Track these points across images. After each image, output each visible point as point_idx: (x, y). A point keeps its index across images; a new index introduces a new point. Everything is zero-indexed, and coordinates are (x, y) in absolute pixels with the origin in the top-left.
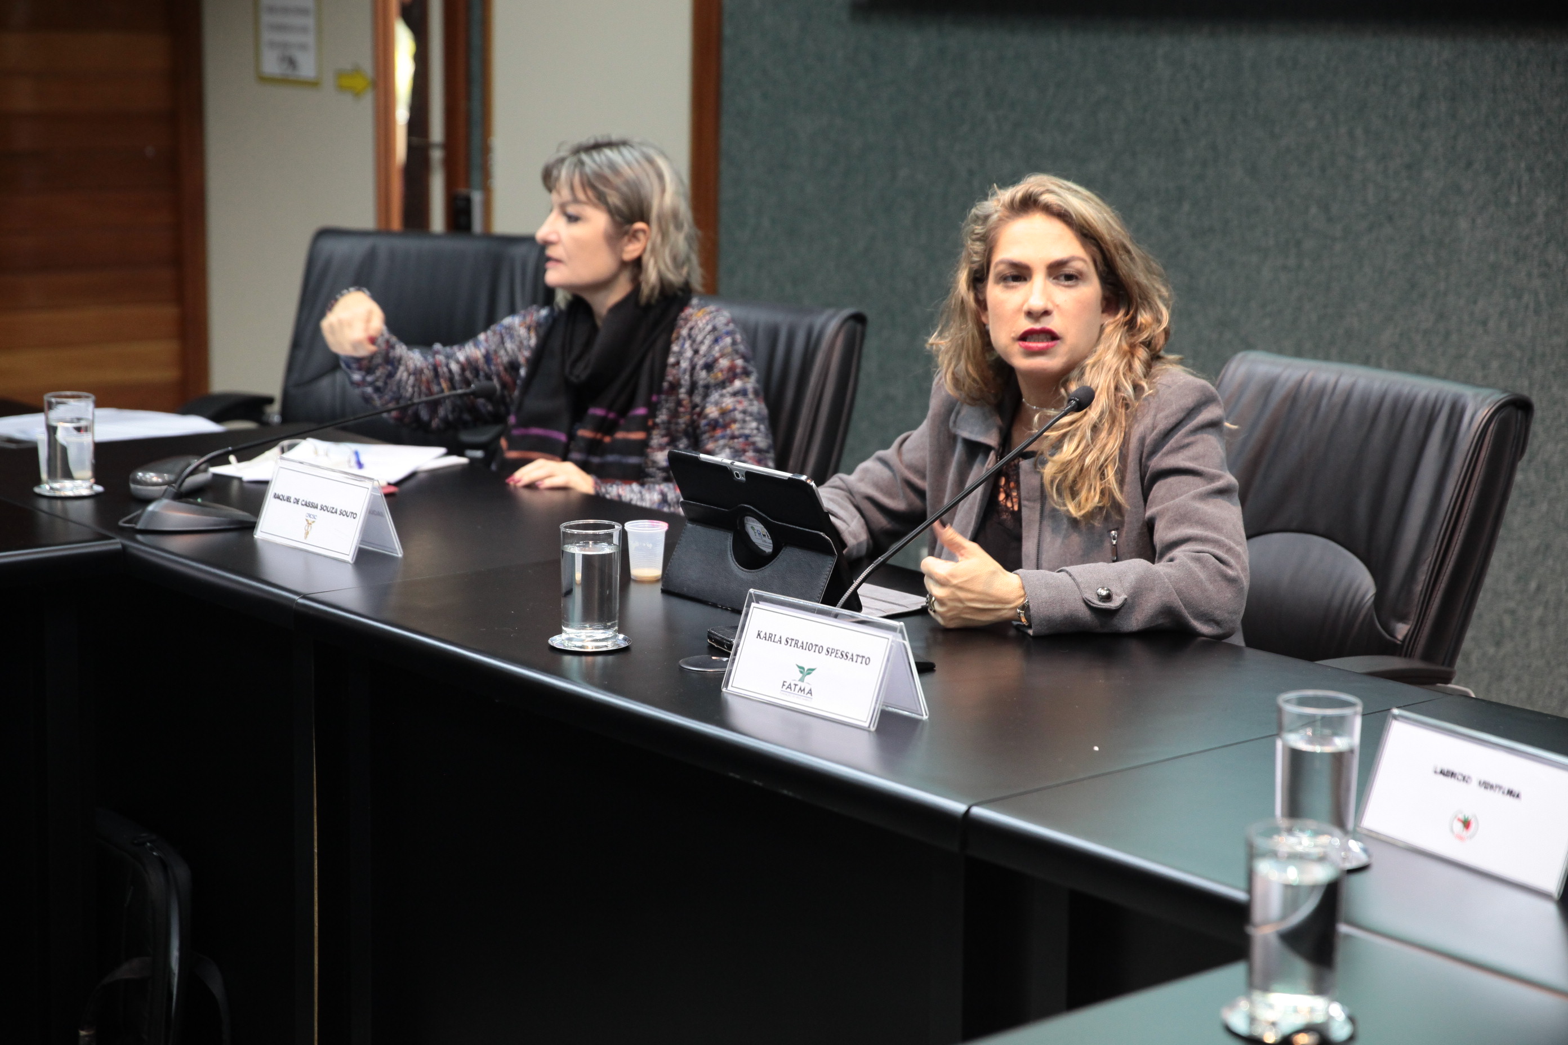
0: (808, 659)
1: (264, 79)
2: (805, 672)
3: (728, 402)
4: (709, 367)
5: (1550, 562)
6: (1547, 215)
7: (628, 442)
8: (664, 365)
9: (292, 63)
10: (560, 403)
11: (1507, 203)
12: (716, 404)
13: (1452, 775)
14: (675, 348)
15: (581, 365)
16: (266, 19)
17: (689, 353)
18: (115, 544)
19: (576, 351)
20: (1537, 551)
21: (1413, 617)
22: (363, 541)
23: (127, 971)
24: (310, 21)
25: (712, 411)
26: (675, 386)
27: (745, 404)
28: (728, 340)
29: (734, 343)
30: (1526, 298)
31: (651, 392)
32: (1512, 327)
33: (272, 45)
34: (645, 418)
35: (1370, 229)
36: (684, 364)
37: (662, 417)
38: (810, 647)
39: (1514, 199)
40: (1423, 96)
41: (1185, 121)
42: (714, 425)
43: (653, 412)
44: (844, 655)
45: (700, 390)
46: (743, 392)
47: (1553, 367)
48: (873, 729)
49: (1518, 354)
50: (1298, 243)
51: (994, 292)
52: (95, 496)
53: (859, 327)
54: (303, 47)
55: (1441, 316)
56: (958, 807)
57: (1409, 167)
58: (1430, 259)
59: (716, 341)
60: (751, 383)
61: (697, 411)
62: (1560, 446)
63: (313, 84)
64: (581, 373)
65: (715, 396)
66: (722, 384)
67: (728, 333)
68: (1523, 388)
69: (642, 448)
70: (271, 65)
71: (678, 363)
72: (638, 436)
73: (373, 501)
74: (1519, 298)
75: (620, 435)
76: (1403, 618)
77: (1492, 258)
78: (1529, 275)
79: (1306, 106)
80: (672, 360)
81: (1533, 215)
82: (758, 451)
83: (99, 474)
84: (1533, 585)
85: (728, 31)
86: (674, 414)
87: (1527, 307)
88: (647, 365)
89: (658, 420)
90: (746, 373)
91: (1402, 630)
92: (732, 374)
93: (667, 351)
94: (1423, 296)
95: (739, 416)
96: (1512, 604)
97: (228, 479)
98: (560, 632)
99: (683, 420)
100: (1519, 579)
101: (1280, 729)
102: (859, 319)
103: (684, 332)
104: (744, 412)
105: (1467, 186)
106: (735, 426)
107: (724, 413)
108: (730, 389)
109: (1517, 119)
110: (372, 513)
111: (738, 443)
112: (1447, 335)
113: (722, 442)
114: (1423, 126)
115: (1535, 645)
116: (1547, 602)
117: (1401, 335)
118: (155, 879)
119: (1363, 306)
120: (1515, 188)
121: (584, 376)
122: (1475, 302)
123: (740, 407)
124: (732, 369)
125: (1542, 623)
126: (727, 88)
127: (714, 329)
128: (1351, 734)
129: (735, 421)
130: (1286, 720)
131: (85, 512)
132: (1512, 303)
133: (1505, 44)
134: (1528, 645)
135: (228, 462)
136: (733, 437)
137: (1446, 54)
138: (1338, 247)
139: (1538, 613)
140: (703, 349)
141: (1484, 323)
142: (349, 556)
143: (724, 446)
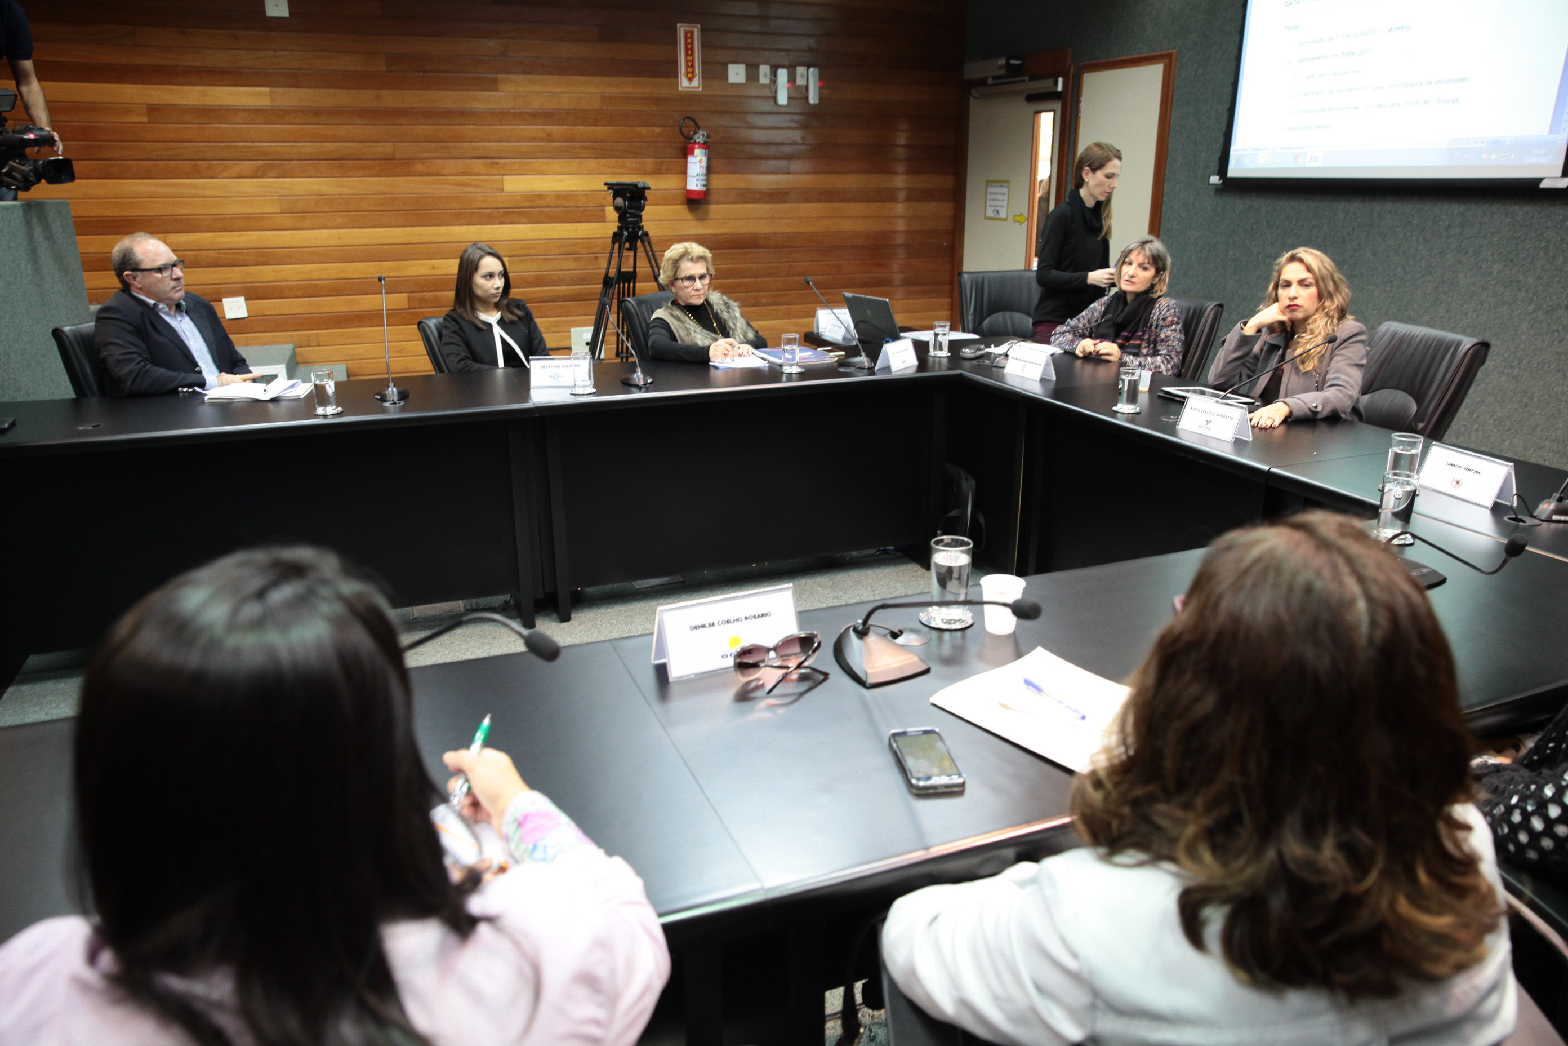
0: (1209, 418)
1: (987, 218)
2: (1208, 422)
3: (1169, 333)
4: (1164, 319)
5: (1483, 407)
6: (1498, 273)
7: (1133, 344)
8: (1149, 317)
9: (998, 212)
10: (1111, 330)
11: (1481, 268)
12: (1165, 333)
13: (1454, 465)
14: (1153, 312)
15: (1119, 317)
16: (989, 197)
17: (1158, 314)
18: (958, 372)
19: (1119, 312)
20: (1478, 403)
21: (1426, 421)
22: (1043, 374)
23: (954, 513)
24: (1005, 197)
25: (1163, 336)
26: (1151, 325)
27: (1175, 334)
28: (1173, 310)
29: (1175, 312)
30: (1485, 305)
31: (1144, 326)
32: (1478, 316)
33: (990, 206)
34: (1141, 336)
35: (1422, 277)
36: (1155, 318)
37: (1146, 337)
38: (1210, 413)
39: (1484, 267)
40: (1449, 226)
41: (1348, 234)
42: (1162, 341)
43: (1143, 335)
44: (1224, 416)
45: (1159, 328)
46: (1175, 330)
47: (1493, 332)
48: (1233, 442)
49: (1479, 327)
50: (1391, 282)
51: (1280, 291)
52: (948, 357)
53: (1220, 309)
54: (1002, 207)
55: (1448, 311)
56: (1266, 468)
57: (1440, 253)
58: (1446, 289)
59: (1168, 310)
60: (1179, 327)
61: (1157, 335)
62: (1493, 363)
63: (1005, 220)
64: (1120, 319)
65: (1165, 330)
66: (1168, 326)
67: (1173, 308)
68: (1486, 337)
69: (1139, 347)
70: (990, 213)
71: (1153, 317)
72: (1138, 342)
73: (1047, 360)
74: (1483, 305)
75: (1131, 342)
76: (1422, 421)
77: (1472, 289)
78: (1488, 296)
79: (1399, 229)
80: (1152, 316)
81: (1492, 273)
82: (1177, 352)
83: (950, 350)
84: (1475, 416)
85: (1165, 199)
86: (1150, 336)
87: (1485, 309)
88: (1143, 317)
89: (1145, 338)
90: (1177, 323)
91: (1421, 425)
92: (1172, 323)
93: (1150, 313)
94: (1441, 303)
95: (1172, 338)
96: (1465, 423)
97: (991, 353)
98: (1116, 405)
99: (1152, 338)
100: (1469, 413)
101: (1391, 446)
102: (1221, 306)
103: (1157, 306)
104: (1174, 337)
105: (1465, 261)
106: (1170, 342)
107: (1167, 337)
108: (1170, 328)
109: (1489, 235)
110: (1047, 364)
111: (1170, 348)
112: (1450, 318)
113: (1164, 347)
114: (1448, 237)
115: (1473, 439)
116: (1480, 422)
117: (1431, 318)
118: (964, 484)
119: (1416, 307)
120: (1485, 262)
121: (1120, 321)
122: (1463, 306)
123: (1173, 336)
124: (1172, 321)
125: (1477, 430)
126: (1163, 220)
127: (1168, 306)
128: (1418, 449)
129: (1170, 340)
130: (1394, 443)
131: (945, 361)
132: (1479, 307)
133: (1487, 206)
134: (1470, 438)
135: (990, 347)
136: (1168, 346)
137: (1461, 210)
138: (1408, 283)
139: (1476, 426)
140: (1163, 313)
141: (1466, 314)
142: (1038, 379)
143: (1165, 349)
